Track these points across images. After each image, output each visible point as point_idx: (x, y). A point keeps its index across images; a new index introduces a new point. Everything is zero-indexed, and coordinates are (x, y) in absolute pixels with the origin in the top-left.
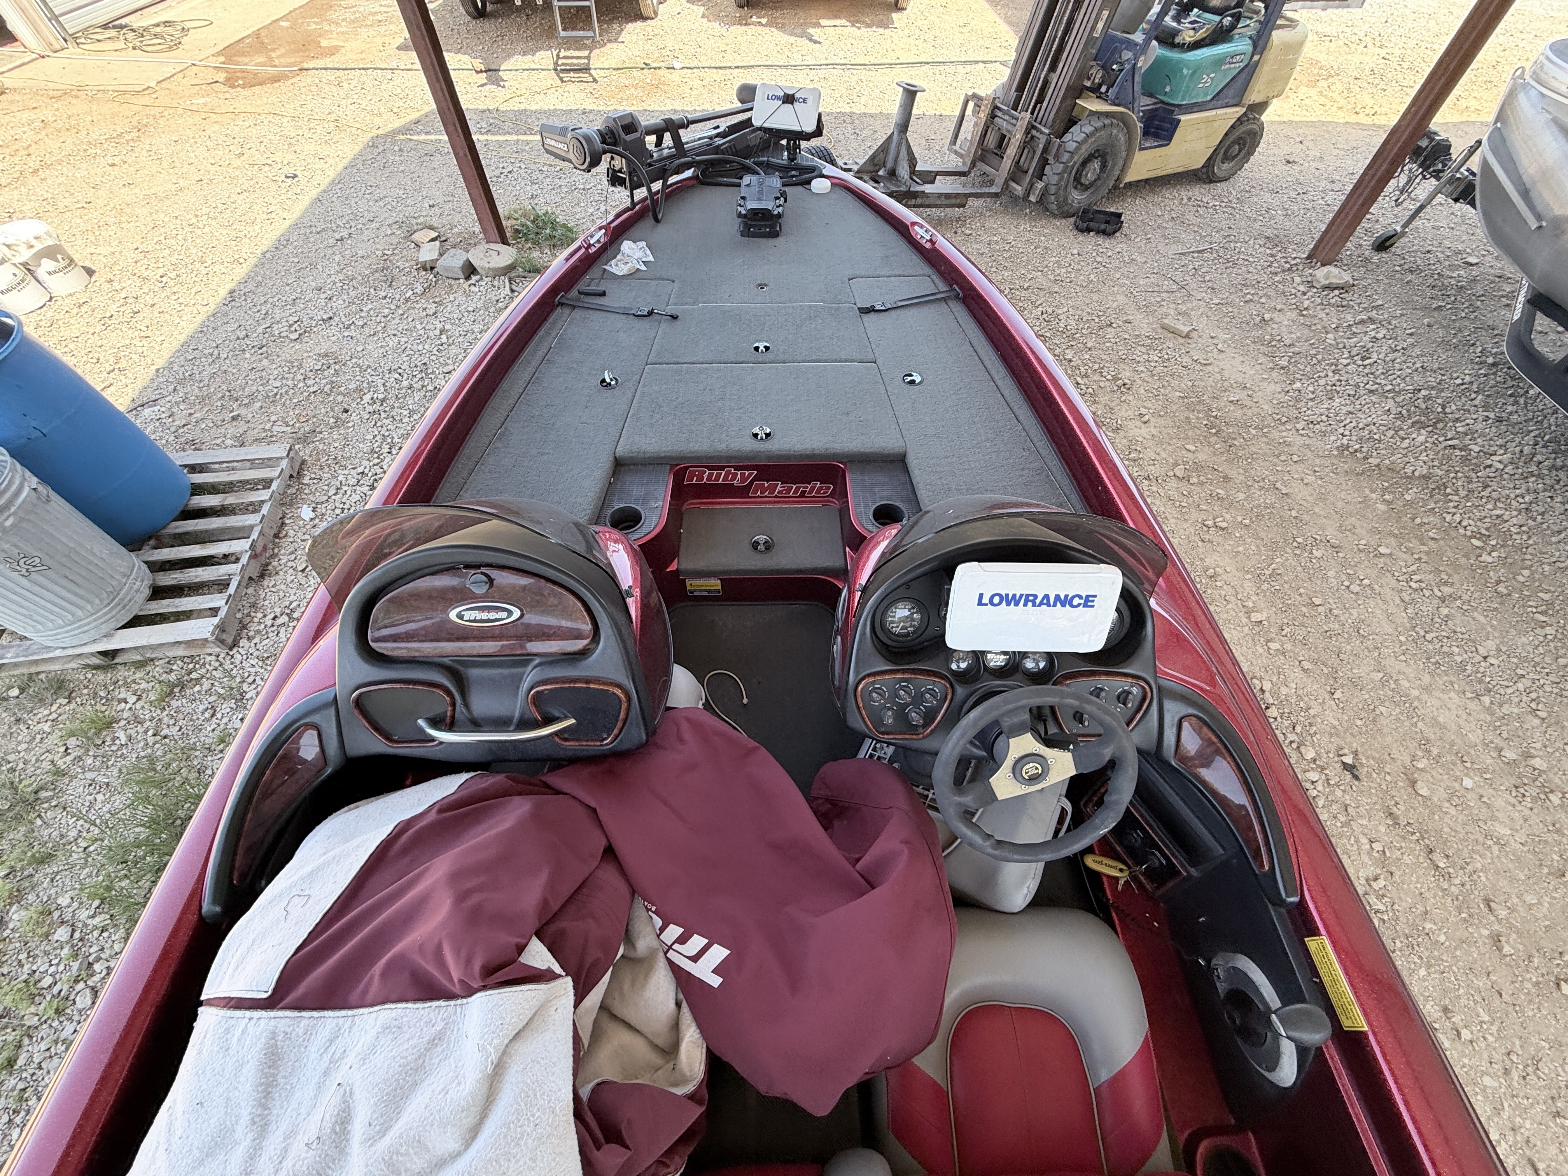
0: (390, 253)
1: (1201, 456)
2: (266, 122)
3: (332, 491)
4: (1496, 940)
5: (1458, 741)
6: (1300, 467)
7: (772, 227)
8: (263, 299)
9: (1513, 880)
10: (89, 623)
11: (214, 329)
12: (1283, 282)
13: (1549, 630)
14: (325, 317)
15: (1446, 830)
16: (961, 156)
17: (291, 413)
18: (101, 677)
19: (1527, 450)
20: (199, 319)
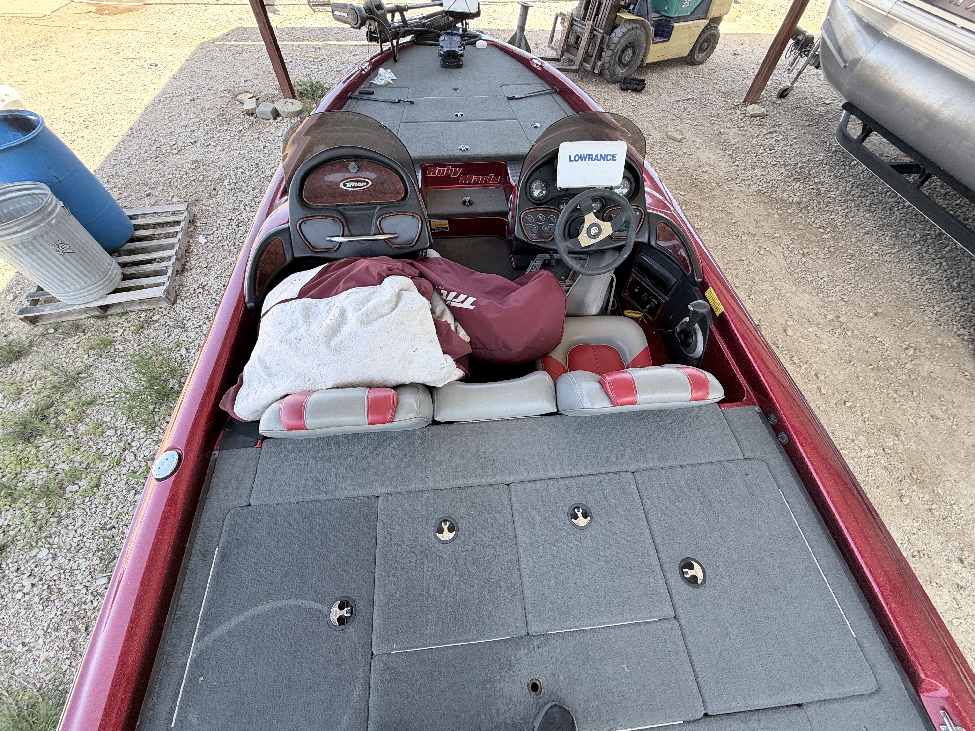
0: (225, 106)
1: (687, 198)
2: (130, 35)
3: (215, 229)
4: (819, 389)
5: (807, 313)
6: (737, 201)
7: (458, 62)
8: (151, 133)
9: (828, 366)
10: (92, 289)
11: (125, 149)
12: (731, 114)
13: (852, 266)
14: (192, 141)
15: (800, 348)
16: (555, 50)
17: (182, 192)
18: (99, 322)
19: (848, 189)
20: (114, 144)
